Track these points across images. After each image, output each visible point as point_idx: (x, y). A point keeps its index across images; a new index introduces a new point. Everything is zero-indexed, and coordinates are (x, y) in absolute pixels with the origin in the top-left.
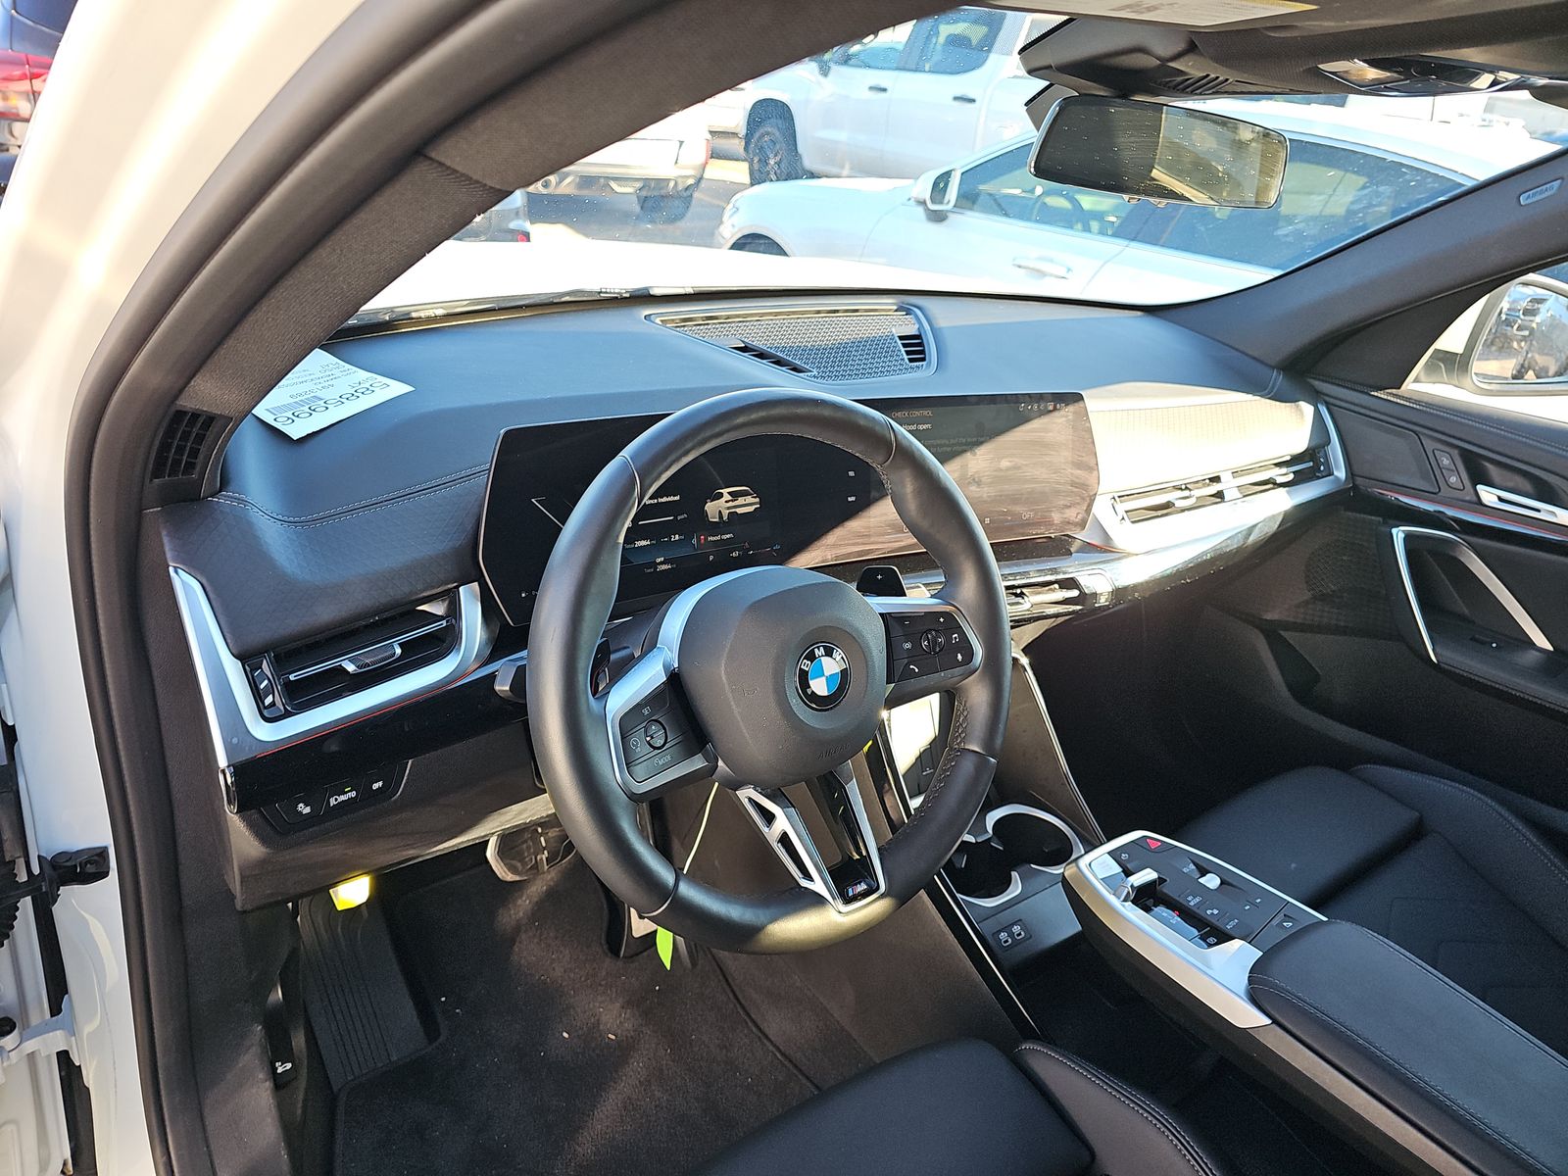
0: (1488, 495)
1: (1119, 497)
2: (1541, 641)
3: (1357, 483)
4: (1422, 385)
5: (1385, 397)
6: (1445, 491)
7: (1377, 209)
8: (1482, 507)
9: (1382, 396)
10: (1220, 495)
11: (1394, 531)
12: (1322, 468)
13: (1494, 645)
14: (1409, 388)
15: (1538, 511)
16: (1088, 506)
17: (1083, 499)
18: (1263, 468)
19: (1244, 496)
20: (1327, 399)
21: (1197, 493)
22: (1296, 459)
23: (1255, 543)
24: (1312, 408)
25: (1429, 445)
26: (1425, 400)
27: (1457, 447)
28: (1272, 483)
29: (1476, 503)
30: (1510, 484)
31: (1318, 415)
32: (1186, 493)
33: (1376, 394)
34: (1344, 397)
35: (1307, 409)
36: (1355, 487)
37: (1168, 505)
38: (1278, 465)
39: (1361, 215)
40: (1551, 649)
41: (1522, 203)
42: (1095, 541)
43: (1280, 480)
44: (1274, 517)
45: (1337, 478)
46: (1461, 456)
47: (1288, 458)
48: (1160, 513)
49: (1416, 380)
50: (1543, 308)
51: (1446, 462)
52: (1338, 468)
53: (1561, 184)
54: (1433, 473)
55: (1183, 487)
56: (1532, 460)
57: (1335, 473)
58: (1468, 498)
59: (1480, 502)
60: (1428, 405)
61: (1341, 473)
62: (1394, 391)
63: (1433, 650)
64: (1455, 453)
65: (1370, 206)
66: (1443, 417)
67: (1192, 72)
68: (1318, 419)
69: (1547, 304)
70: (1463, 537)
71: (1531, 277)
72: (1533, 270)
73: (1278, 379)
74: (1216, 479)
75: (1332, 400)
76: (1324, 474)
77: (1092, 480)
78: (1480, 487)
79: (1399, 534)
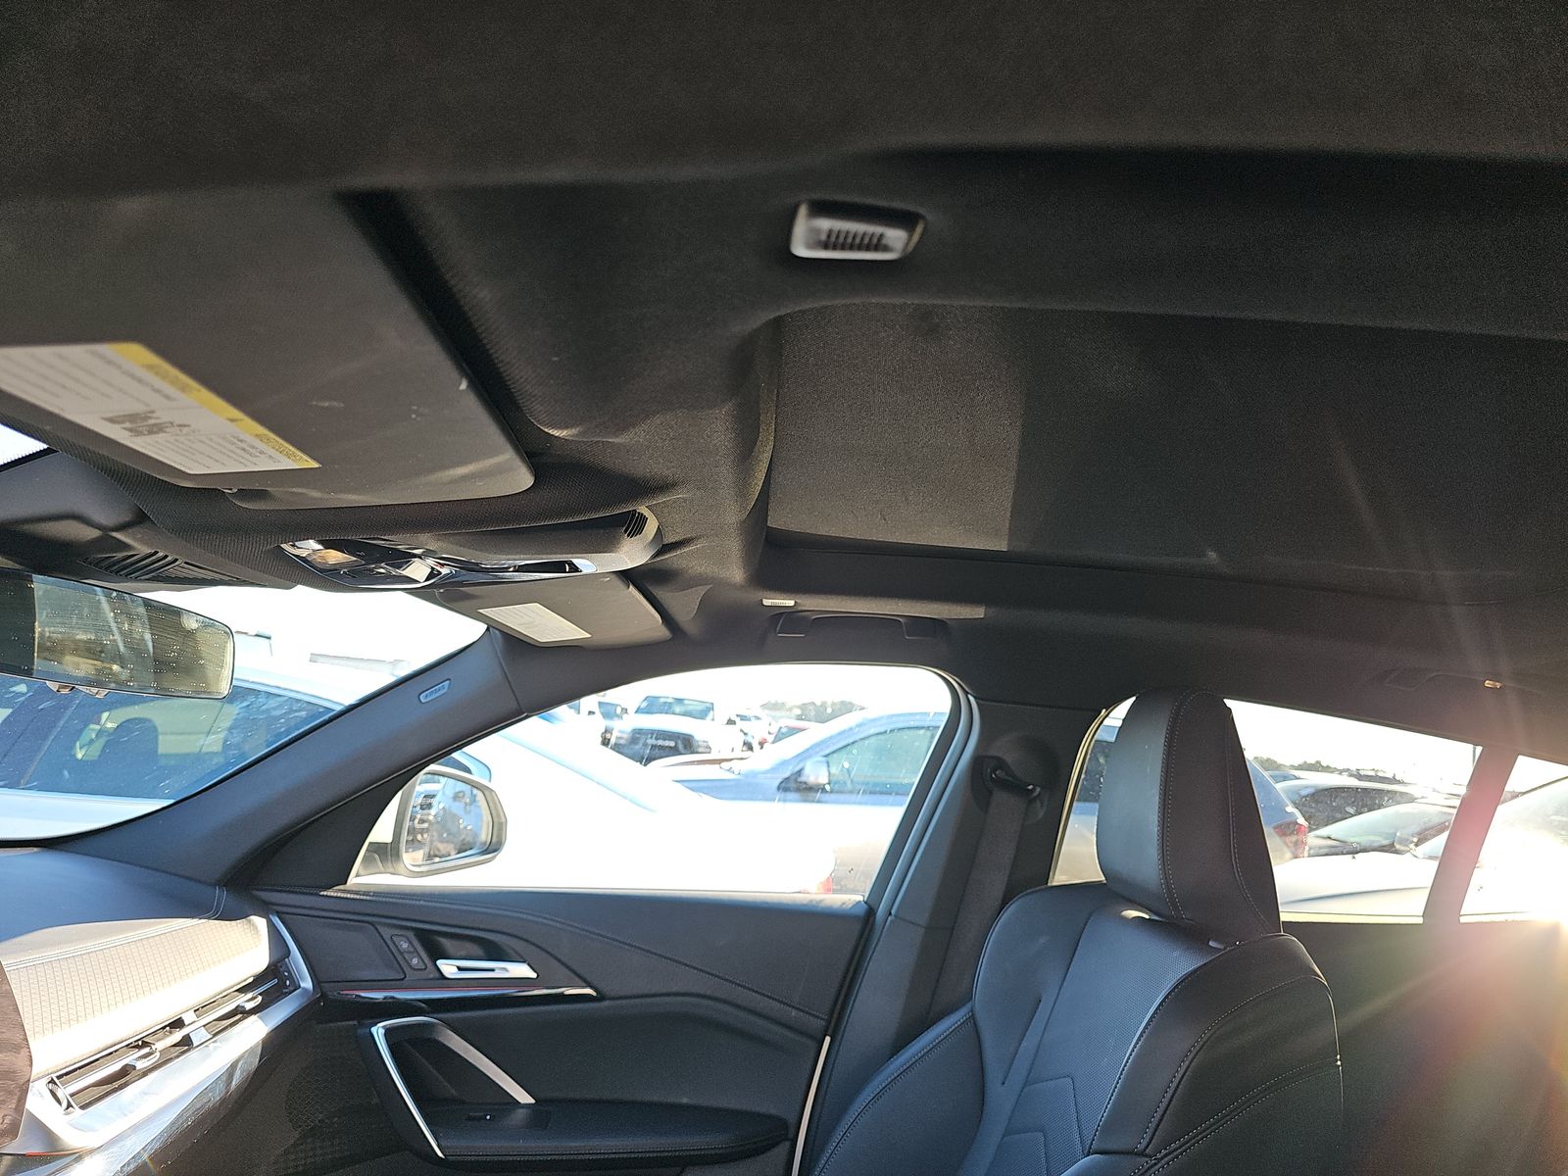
0: (448, 968)
1: (59, 1077)
2: (524, 1097)
3: (324, 990)
4: (363, 877)
5: (335, 894)
6: (410, 975)
7: (297, 714)
8: (445, 981)
9: (332, 894)
10: (186, 1042)
11: (374, 1030)
12: (288, 983)
13: (488, 1117)
14: (353, 882)
15: (493, 970)
16: (19, 1101)
17: (10, 1093)
18: (225, 997)
19: (215, 1035)
20: (275, 907)
21: (160, 1045)
22: (259, 980)
23: (238, 1087)
24: (264, 921)
25: (386, 933)
26: (372, 890)
27: (412, 929)
28: (241, 1013)
29: (439, 979)
30: (463, 953)
31: (271, 927)
32: (146, 1050)
33: (325, 893)
34: (291, 903)
35: (260, 922)
36: (324, 996)
37: (126, 1071)
38: (242, 990)
39: (283, 720)
40: (533, 1101)
41: (423, 701)
42: (35, 1149)
43: (249, 1006)
44: (252, 1050)
45: (305, 989)
46: (417, 935)
47: (251, 980)
48: (116, 1085)
49: (357, 875)
50: (434, 802)
51: (405, 945)
52: (303, 979)
53: (450, 684)
54: (395, 960)
55: (140, 1043)
56: (476, 925)
57: (302, 985)
58: (431, 976)
59: (443, 977)
60: (376, 894)
61: (307, 983)
62: (341, 887)
63: (438, 1146)
64: (411, 934)
65: (291, 711)
66: (390, 903)
67: (139, 547)
68: (273, 932)
69: (437, 799)
70: (435, 1016)
71: (433, 767)
72: (432, 761)
73: (221, 896)
74: (178, 1024)
75: (285, 909)
76: (292, 988)
77: (19, 1061)
78: (439, 962)
79: (378, 1031)
